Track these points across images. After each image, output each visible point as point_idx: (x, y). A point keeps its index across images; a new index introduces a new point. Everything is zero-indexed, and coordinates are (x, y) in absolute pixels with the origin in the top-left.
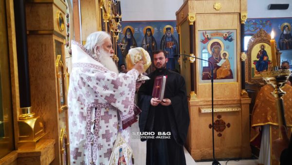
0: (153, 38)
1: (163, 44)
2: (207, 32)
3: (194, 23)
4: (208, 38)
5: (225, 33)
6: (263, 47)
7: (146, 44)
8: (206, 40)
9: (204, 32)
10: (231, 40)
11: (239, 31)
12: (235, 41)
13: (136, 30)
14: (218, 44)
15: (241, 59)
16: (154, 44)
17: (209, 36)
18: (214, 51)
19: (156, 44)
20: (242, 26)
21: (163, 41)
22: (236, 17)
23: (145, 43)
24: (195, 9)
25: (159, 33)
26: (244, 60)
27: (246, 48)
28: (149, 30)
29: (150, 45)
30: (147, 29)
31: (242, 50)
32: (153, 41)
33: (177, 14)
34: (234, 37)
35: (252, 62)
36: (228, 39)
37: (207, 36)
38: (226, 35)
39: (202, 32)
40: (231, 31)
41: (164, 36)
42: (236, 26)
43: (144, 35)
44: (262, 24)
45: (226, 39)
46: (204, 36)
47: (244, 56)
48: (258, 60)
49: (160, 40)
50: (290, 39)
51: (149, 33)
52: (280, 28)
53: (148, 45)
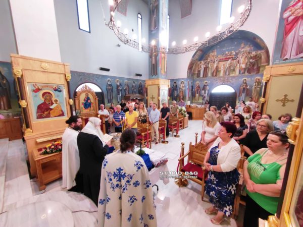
5: (55, 86)
6: (87, 95)
8: (37, 91)
9: (34, 84)
10: (60, 91)
14: (49, 93)
18: (46, 98)
37: (38, 87)
44: (97, 77)
46: (35, 87)
48: (85, 102)
50: (111, 87)
52: (106, 80)
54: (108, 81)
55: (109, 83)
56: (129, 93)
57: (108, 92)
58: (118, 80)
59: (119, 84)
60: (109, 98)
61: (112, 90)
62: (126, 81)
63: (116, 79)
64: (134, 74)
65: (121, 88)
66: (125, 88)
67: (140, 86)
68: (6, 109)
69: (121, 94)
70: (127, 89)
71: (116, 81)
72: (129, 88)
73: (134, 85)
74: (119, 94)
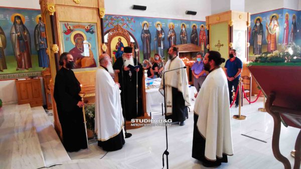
2: (69, 23)
3: (55, 13)
4: (70, 29)
6: (120, 40)
7: (16, 33)
8: (68, 32)
9: (66, 23)
10: (92, 32)
11: (99, 25)
13: (1, 17)
14: (81, 35)
16: (26, 34)
17: (71, 28)
18: (77, 41)
20: (101, 20)
22: (95, 12)
23: (14, 32)
25: (31, 22)
26: (104, 50)
27: (106, 41)
28: (19, 18)
29: (21, 35)
30: (15, 17)
31: (103, 42)
35: (112, 52)
36: (89, 31)
37: (70, 27)
38: (87, 27)
39: (64, 23)
40: (92, 24)
41: (37, 25)
42: (96, 20)
43: (13, 23)
44: (128, 21)
45: (88, 31)
47: (105, 48)
48: (117, 50)
50: (149, 34)
51: (18, 21)
52: (141, 24)
53: (19, 34)
54: (144, 25)
55: (145, 29)
56: (175, 43)
57: (143, 43)
58: (158, 22)
59: (159, 29)
60: (145, 52)
61: (149, 39)
62: (172, 23)
63: (156, 21)
64: (184, 12)
65: (163, 36)
66: (169, 36)
67: (194, 31)
68: (27, 68)
69: (164, 46)
70: (172, 37)
71: (155, 25)
72: (175, 35)
73: (184, 29)
74: (160, 46)
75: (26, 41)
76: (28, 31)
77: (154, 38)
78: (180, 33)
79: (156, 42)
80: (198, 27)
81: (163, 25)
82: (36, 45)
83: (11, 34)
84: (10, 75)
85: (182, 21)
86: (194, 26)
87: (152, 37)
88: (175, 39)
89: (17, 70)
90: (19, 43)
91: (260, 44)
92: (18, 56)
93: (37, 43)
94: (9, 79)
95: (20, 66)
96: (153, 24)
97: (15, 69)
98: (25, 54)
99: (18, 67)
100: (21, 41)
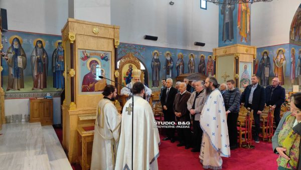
0: (44, 50)
1: (54, 56)
2: (86, 51)
3: (75, 41)
4: (87, 56)
5: (102, 54)
6: (131, 67)
7: (37, 55)
8: (85, 58)
9: (84, 51)
10: (107, 60)
11: (113, 54)
12: (110, 61)
13: (24, 41)
14: (96, 62)
15: (115, 76)
16: (44, 56)
19: (47, 56)
20: (116, 50)
21: (55, 54)
22: (111, 41)
23: (35, 55)
24: (75, 29)
25: (51, 46)
26: (116, 76)
27: (118, 67)
28: (41, 42)
29: (40, 57)
30: (37, 41)
31: (116, 68)
32: (44, 53)
33: (63, 32)
34: (110, 58)
35: (123, 78)
36: (104, 58)
37: (87, 54)
39: (82, 50)
40: (107, 53)
41: (56, 49)
42: (111, 49)
43: (34, 47)
44: (140, 49)
45: (103, 58)
46: (84, 55)
47: (117, 73)
48: (127, 76)
49: (52, 53)
50: (158, 63)
51: (39, 45)
52: (152, 53)
53: (38, 56)
54: (155, 54)
55: (155, 58)
56: (183, 72)
57: (153, 71)
58: (168, 52)
60: (154, 79)
61: (159, 67)
64: (193, 43)
65: (172, 65)
66: (177, 65)
67: (202, 61)
68: (42, 88)
69: (172, 74)
70: (181, 67)
71: (165, 54)
72: (183, 64)
73: (192, 59)
74: (169, 74)
75: (44, 63)
76: (46, 54)
77: (163, 66)
78: (188, 62)
79: (165, 70)
80: (206, 58)
81: (173, 55)
82: (53, 67)
83: (32, 56)
84: (26, 94)
85: (191, 51)
86: (202, 56)
87: (161, 65)
88: (183, 68)
89: (33, 89)
90: (38, 65)
91: (268, 76)
92: (35, 77)
93: (54, 65)
94: (25, 97)
95: (36, 86)
96: (162, 53)
97: (31, 88)
98: (42, 75)
99: (34, 86)
100: (40, 63)
